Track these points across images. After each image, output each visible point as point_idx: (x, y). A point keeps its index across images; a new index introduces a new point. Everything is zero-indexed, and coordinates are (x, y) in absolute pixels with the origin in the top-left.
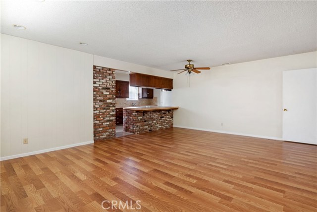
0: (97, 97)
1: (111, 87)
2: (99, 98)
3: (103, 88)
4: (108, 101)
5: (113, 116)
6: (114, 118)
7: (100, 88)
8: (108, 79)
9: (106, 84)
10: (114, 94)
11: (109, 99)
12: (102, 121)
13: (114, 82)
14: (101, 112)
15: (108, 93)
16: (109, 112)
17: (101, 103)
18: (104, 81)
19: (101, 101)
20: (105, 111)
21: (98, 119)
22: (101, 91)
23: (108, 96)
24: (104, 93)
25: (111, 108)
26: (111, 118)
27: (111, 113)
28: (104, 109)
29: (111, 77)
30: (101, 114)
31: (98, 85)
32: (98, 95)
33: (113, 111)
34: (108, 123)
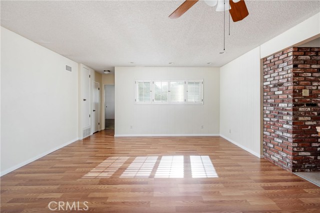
0: (268, 99)
1: (285, 80)
2: (269, 101)
3: (275, 86)
4: (280, 105)
5: (287, 131)
6: (289, 135)
7: (271, 86)
8: (281, 70)
9: (277, 78)
10: (290, 93)
11: (283, 101)
12: (273, 135)
13: (289, 71)
14: (272, 121)
15: (281, 92)
16: (281, 123)
17: (272, 108)
18: (276, 74)
19: (272, 105)
20: (276, 120)
21: (268, 130)
22: (272, 90)
23: (280, 97)
24: (276, 93)
25: (285, 117)
26: (285, 134)
27: (285, 126)
28: (275, 117)
29: (285, 64)
30: (271, 123)
31: (269, 83)
32: (269, 97)
33: (287, 123)
34: (281, 141)
